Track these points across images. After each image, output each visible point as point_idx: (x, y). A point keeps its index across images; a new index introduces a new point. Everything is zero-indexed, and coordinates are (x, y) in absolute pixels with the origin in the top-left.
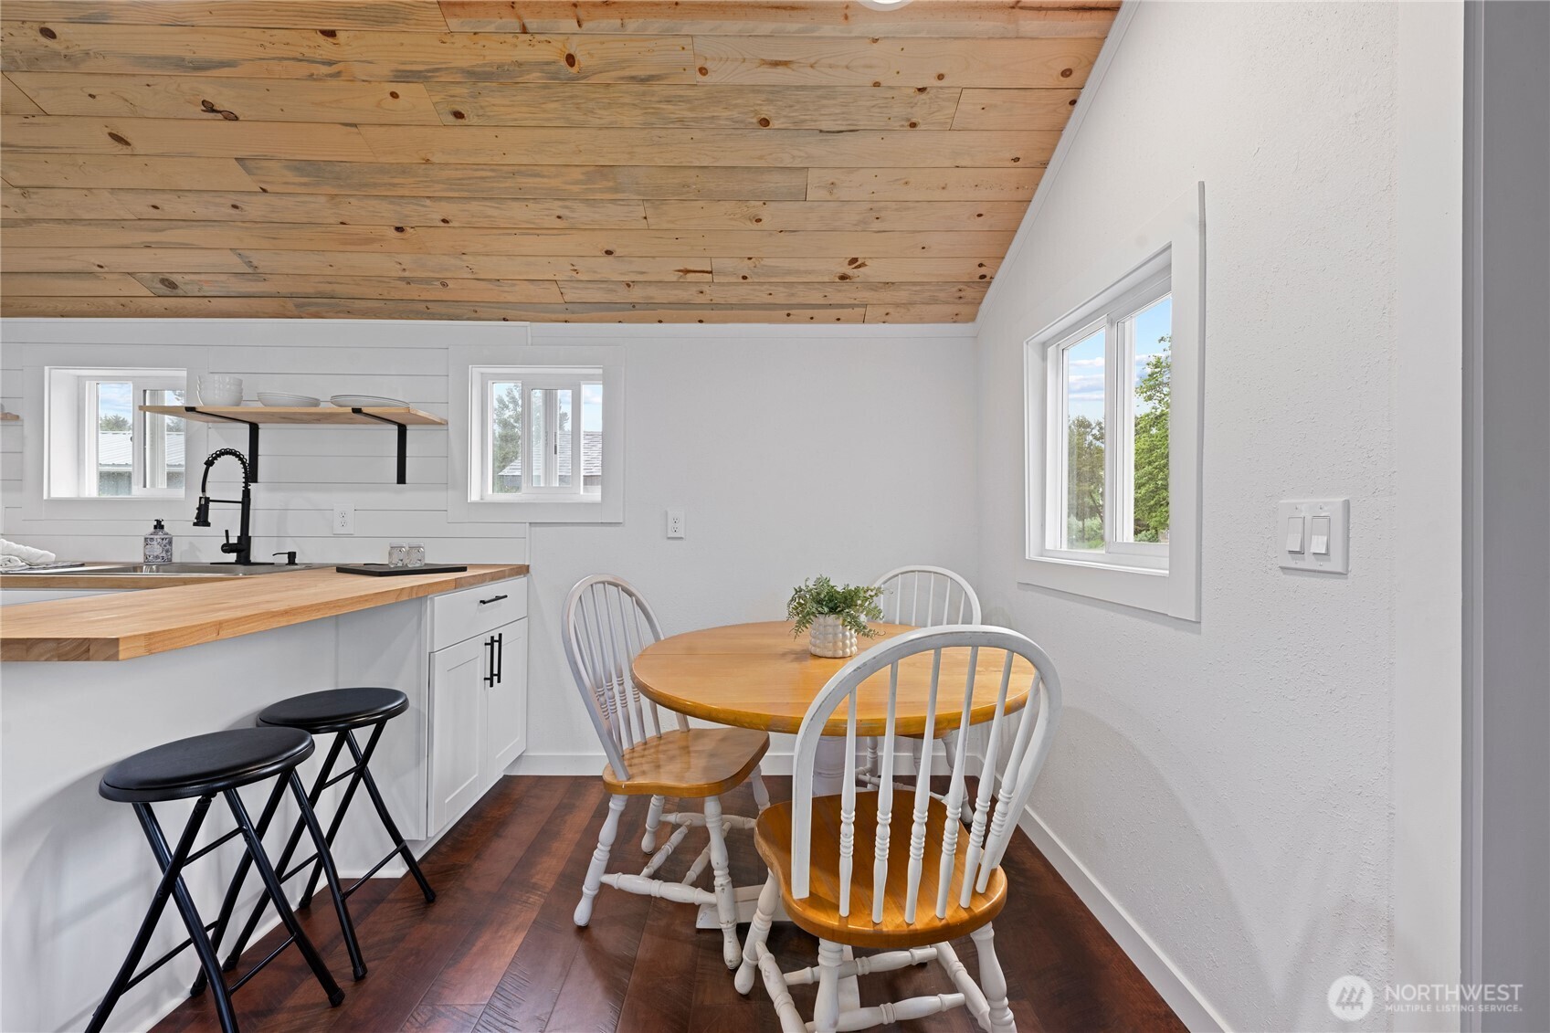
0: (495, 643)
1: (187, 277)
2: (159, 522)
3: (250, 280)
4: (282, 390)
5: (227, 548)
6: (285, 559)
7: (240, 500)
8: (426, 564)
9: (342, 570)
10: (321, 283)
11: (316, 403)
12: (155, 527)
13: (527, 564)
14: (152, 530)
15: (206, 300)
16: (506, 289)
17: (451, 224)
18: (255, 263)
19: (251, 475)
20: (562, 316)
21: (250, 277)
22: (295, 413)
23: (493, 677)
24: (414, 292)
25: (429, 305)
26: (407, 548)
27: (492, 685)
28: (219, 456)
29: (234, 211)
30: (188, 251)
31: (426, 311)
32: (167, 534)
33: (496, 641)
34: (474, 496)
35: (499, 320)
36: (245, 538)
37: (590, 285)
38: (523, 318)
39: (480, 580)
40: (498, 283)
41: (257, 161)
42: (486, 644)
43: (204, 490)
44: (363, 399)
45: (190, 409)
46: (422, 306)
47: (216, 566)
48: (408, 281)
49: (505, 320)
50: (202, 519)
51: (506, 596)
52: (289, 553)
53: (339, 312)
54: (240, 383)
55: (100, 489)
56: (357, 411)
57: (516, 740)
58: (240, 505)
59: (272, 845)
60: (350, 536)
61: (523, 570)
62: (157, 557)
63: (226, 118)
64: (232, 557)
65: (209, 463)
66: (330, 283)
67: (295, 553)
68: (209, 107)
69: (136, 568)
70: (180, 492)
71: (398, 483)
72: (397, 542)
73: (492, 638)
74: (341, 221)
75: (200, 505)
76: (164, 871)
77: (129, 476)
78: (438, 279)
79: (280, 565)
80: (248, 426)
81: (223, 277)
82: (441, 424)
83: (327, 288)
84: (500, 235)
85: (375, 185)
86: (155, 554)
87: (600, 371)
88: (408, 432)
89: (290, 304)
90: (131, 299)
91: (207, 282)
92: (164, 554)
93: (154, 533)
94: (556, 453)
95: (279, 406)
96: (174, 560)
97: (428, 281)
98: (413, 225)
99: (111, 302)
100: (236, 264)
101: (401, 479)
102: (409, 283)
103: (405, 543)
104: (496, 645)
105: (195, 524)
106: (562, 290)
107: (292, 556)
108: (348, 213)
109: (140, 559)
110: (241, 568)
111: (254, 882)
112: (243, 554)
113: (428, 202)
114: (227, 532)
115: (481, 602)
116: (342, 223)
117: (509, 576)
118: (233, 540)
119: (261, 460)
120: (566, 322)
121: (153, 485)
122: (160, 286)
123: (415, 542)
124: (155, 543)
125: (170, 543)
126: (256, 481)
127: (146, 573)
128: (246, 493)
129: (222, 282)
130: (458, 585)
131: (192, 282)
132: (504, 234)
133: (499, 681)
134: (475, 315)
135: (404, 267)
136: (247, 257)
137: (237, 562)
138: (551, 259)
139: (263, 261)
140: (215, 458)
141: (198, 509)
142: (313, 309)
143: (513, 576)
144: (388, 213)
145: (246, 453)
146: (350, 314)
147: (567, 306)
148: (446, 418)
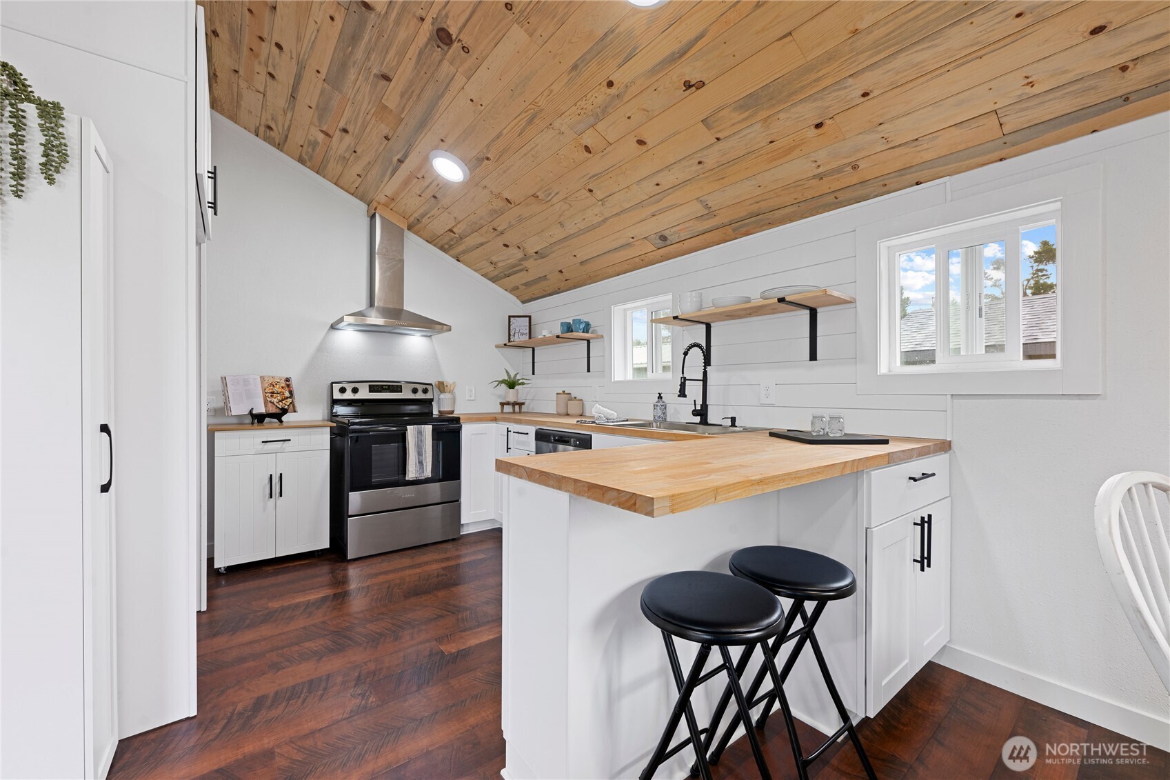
0: (925, 524)
1: (672, 230)
2: (660, 394)
3: (708, 219)
4: (727, 295)
5: (695, 413)
6: (729, 422)
7: (702, 379)
8: (846, 434)
9: (772, 434)
10: (752, 204)
11: (748, 300)
12: (658, 398)
13: (948, 439)
14: (657, 399)
15: (681, 243)
16: (926, 146)
17: (871, 95)
18: (710, 205)
19: (707, 362)
20: (997, 155)
21: (706, 217)
22: (735, 311)
23: (924, 560)
24: (825, 186)
25: (837, 194)
26: (828, 419)
27: (922, 569)
28: (690, 348)
29: (701, 166)
30: (673, 210)
31: (835, 201)
32: (663, 402)
33: (926, 522)
34: (883, 369)
35: (912, 186)
36: (705, 406)
37: (1051, 96)
38: (941, 175)
39: (907, 456)
40: (916, 143)
41: (714, 116)
42: (915, 524)
43: (683, 373)
44: (783, 289)
45: (675, 318)
46: (831, 198)
47: (688, 426)
48: (820, 177)
49: (917, 184)
50: (682, 394)
51: (934, 474)
52: (731, 418)
53: (763, 225)
54: (701, 294)
55: (634, 376)
56: (781, 300)
57: (940, 630)
58: (702, 382)
59: (745, 683)
60: (773, 405)
61: (944, 446)
62: (659, 417)
63: (697, 89)
64: (697, 419)
65: (686, 354)
66: (757, 203)
67: (735, 418)
68: (688, 85)
69: (649, 424)
70: (669, 375)
71: (810, 360)
72: (818, 412)
73: (923, 518)
74: (770, 140)
75: (681, 382)
76: (679, 692)
77: (646, 369)
78: (849, 164)
79: (726, 427)
80: (704, 326)
81: (691, 223)
82: (850, 302)
83: (755, 208)
84: (927, 81)
85: (803, 88)
86: (659, 415)
87: (1058, 205)
88: (818, 314)
89: (729, 230)
90: (646, 255)
91: (681, 230)
92: (662, 416)
93: (658, 402)
94: (980, 316)
95: (726, 306)
96: (668, 420)
97: (839, 170)
98: (831, 116)
99: (637, 260)
100: (698, 209)
101: (813, 356)
102: (822, 179)
103: (827, 414)
104: (926, 525)
105: (679, 396)
106: (1001, 120)
107: (733, 420)
108: (775, 131)
109: (652, 419)
110: (701, 427)
111: (732, 708)
112: (703, 417)
113: (850, 81)
114: (695, 401)
115: (910, 478)
116: (771, 142)
117: (934, 453)
118: (698, 407)
119: (713, 349)
120: (1001, 160)
121: (656, 371)
122: (659, 241)
123: (835, 413)
124: (658, 408)
125: (665, 408)
126: (710, 365)
127: (654, 429)
128: (705, 373)
129: (691, 227)
130: (891, 459)
131: (675, 232)
132: (932, 79)
133: (929, 566)
134: (885, 189)
135: (818, 163)
136: (705, 201)
137: (701, 423)
138: (991, 85)
139: (714, 201)
140: (689, 350)
141: (680, 385)
142: (744, 230)
143: (937, 452)
144: (810, 112)
145: (704, 344)
146: (771, 224)
147: (1006, 139)
148: (854, 297)
